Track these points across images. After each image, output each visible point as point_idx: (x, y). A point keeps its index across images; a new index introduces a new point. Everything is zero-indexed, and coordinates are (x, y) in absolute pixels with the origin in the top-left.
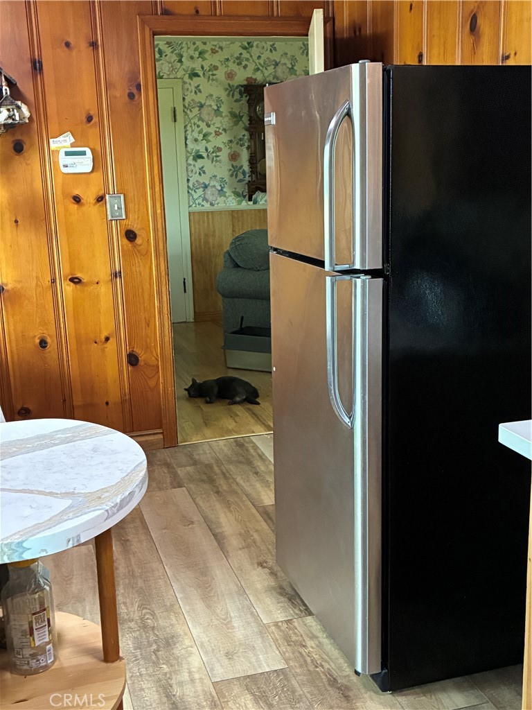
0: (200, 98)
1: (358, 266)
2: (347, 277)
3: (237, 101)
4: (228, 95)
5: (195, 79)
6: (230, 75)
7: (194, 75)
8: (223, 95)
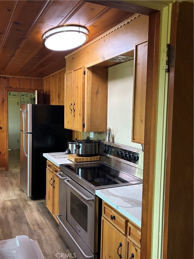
0: (24, 100)
1: (28, 132)
2: (27, 134)
3: (32, 101)
4: (31, 100)
5: (23, 96)
6: (31, 96)
7: (23, 95)
8: (29, 100)
